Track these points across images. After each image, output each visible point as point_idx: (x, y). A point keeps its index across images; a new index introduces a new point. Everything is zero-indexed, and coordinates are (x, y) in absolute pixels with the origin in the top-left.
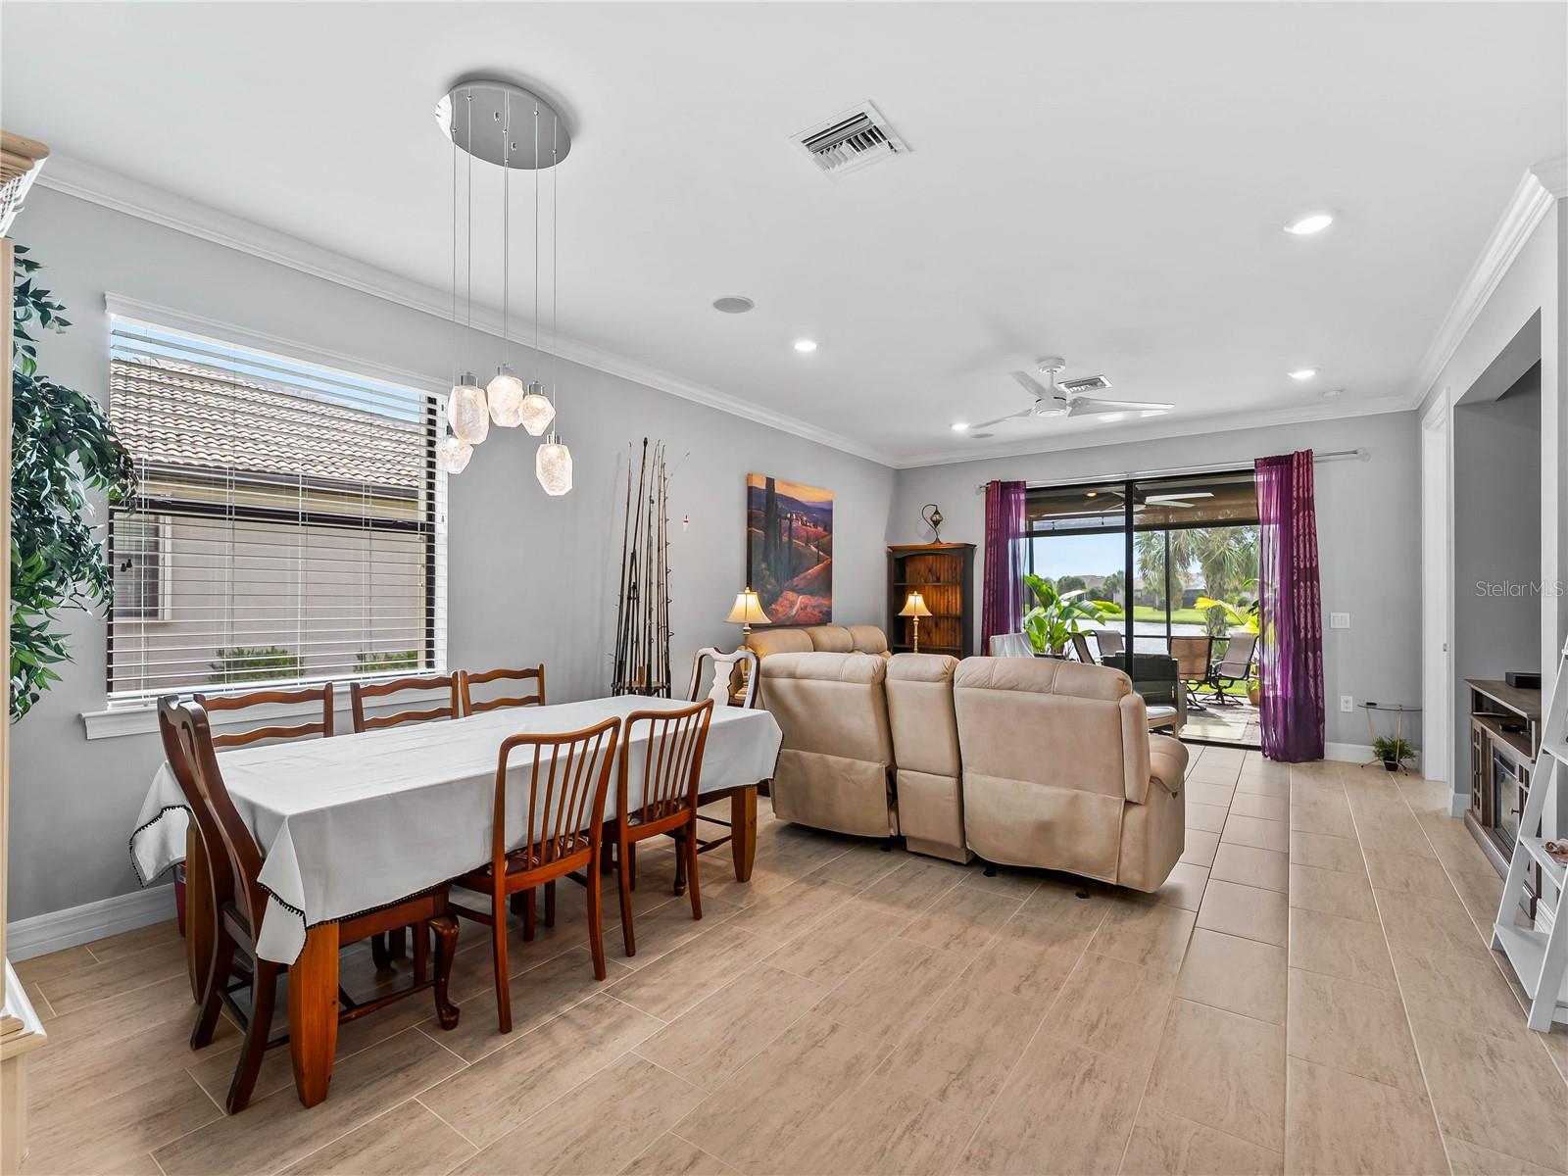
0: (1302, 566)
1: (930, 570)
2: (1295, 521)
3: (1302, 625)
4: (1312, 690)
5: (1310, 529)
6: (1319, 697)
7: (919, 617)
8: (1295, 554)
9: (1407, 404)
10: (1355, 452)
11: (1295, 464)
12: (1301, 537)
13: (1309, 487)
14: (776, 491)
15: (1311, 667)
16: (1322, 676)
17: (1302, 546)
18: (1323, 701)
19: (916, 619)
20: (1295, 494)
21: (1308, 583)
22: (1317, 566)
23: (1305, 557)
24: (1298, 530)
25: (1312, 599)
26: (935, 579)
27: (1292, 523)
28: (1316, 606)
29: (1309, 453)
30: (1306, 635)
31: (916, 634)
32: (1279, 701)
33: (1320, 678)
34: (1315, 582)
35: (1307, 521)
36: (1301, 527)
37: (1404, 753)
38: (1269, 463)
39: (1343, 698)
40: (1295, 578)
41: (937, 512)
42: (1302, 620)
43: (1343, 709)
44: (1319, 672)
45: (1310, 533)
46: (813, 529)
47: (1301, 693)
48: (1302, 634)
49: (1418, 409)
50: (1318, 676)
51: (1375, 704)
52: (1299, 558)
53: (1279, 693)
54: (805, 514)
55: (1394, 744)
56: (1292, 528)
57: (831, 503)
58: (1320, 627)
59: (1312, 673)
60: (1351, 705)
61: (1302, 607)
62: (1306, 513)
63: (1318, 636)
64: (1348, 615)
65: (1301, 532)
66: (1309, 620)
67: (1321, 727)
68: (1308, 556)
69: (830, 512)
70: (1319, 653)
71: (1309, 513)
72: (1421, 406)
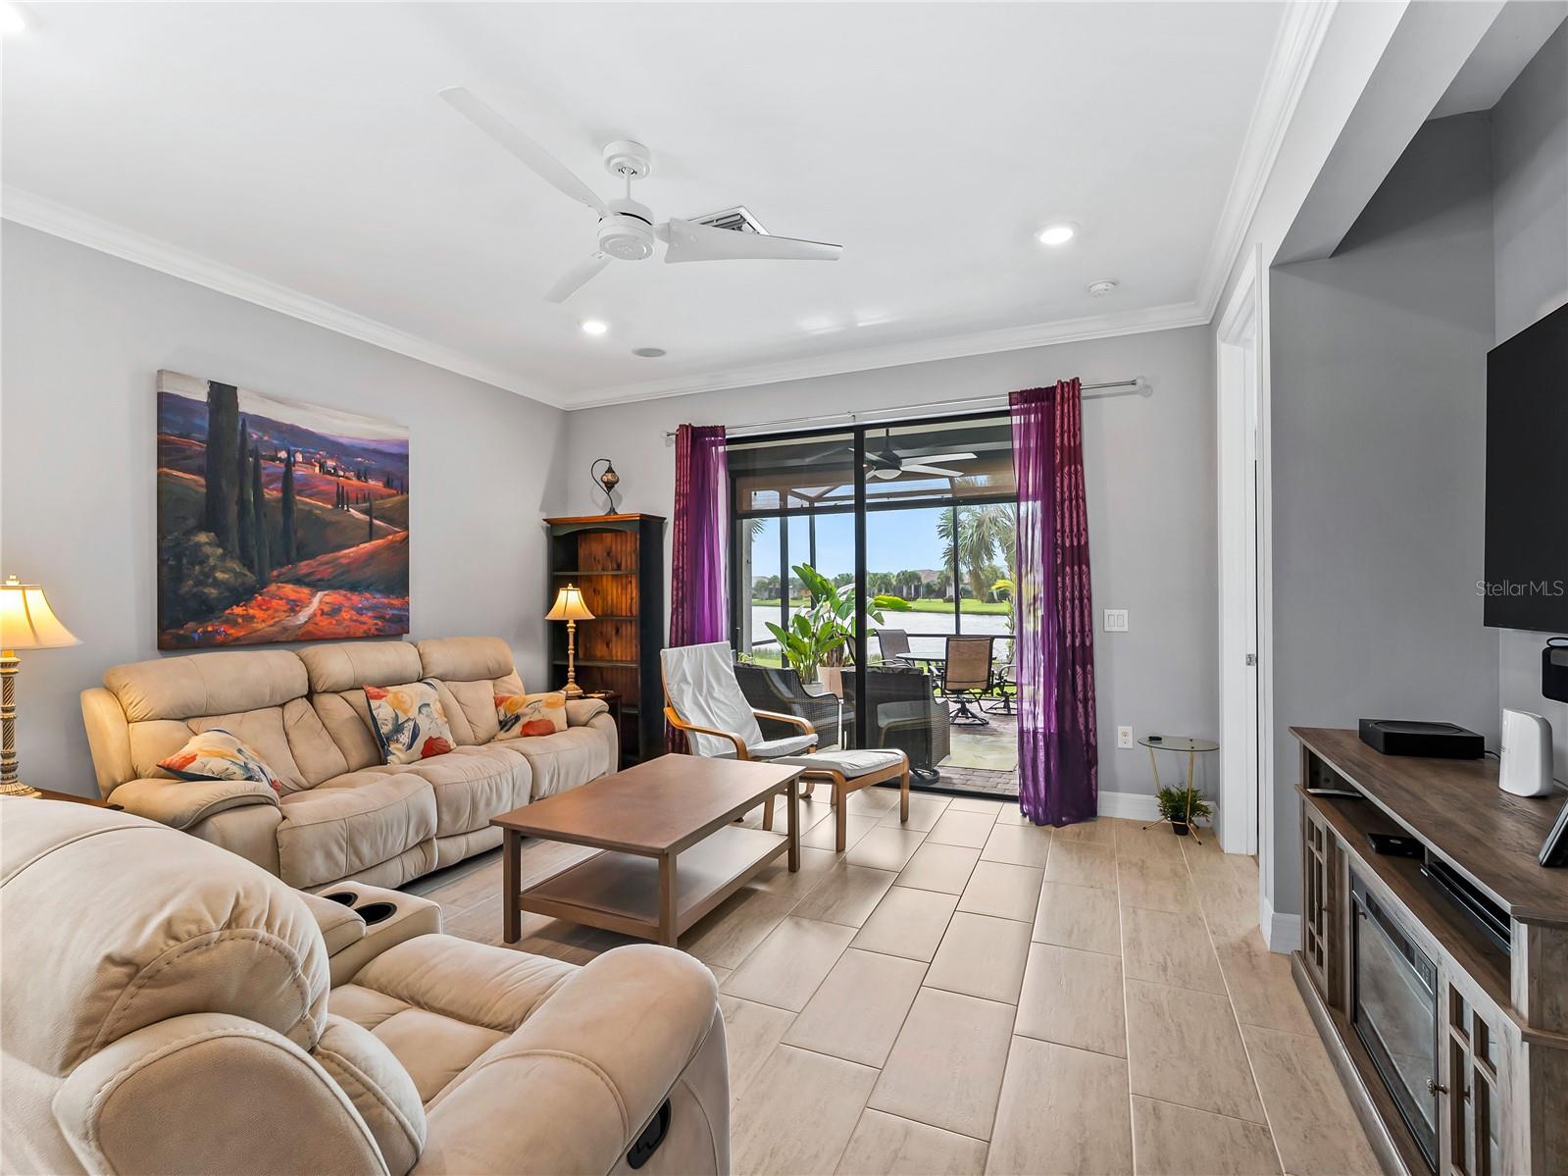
0: (1067, 544)
1: (609, 554)
2: (1058, 479)
3: (1069, 628)
4: (1081, 720)
5: (1077, 492)
6: (1090, 731)
7: (575, 622)
8: (1059, 527)
9: (1194, 315)
10: (1133, 383)
11: (1058, 397)
12: (1067, 503)
13: (1075, 430)
14: (242, 408)
15: (1080, 688)
16: (1094, 700)
17: (1067, 515)
18: (1095, 735)
19: (571, 624)
20: (1058, 441)
21: (1076, 568)
22: (1087, 543)
23: (1071, 531)
24: (1062, 492)
25: (1081, 591)
26: (615, 566)
27: (1055, 482)
28: (1086, 601)
29: (1075, 384)
30: (1073, 642)
31: (571, 646)
32: (1040, 737)
33: (1090, 702)
34: (1084, 567)
35: (1073, 480)
36: (1066, 489)
37: (1196, 809)
38: (1026, 398)
39: (1121, 729)
40: (1059, 561)
41: (610, 470)
42: (1068, 621)
43: (1120, 745)
44: (1090, 693)
45: (1078, 498)
46: (355, 481)
47: (1068, 726)
48: (1069, 641)
49: (1211, 323)
50: (1089, 701)
51: (1160, 739)
52: (1063, 532)
53: (1040, 724)
54: (332, 457)
55: (1183, 796)
56: (1055, 490)
57: (405, 444)
58: (1091, 630)
59: (1080, 696)
60: (1130, 738)
61: (1068, 603)
62: (1073, 468)
63: (1088, 644)
64: (1125, 612)
65: (1066, 495)
66: (1077, 619)
67: (1093, 770)
68: (1075, 530)
69: (404, 458)
70: (1089, 667)
71: (1076, 468)
72: (1213, 318)
